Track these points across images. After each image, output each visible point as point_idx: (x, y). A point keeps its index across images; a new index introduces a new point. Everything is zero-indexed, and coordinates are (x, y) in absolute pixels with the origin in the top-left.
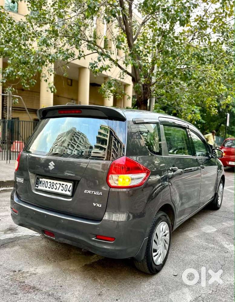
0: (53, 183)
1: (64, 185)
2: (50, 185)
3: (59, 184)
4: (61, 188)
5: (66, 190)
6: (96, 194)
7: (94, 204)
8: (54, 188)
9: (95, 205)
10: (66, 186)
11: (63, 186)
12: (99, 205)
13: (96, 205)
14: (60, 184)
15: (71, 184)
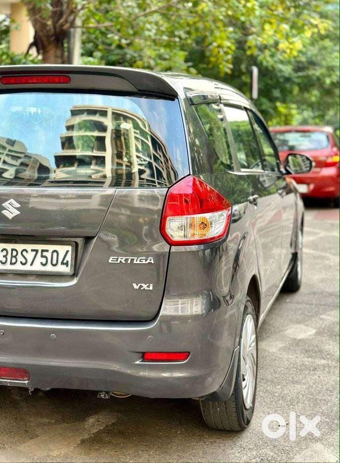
0: (12, 250)
1: (47, 251)
2: (5, 256)
3: (32, 250)
4: (39, 259)
5: (54, 262)
6: (138, 262)
7: (134, 285)
8: (19, 262)
9: (136, 287)
10: (55, 254)
11: (45, 254)
12: (148, 287)
13: (141, 286)
14: (37, 251)
15: (69, 248)
